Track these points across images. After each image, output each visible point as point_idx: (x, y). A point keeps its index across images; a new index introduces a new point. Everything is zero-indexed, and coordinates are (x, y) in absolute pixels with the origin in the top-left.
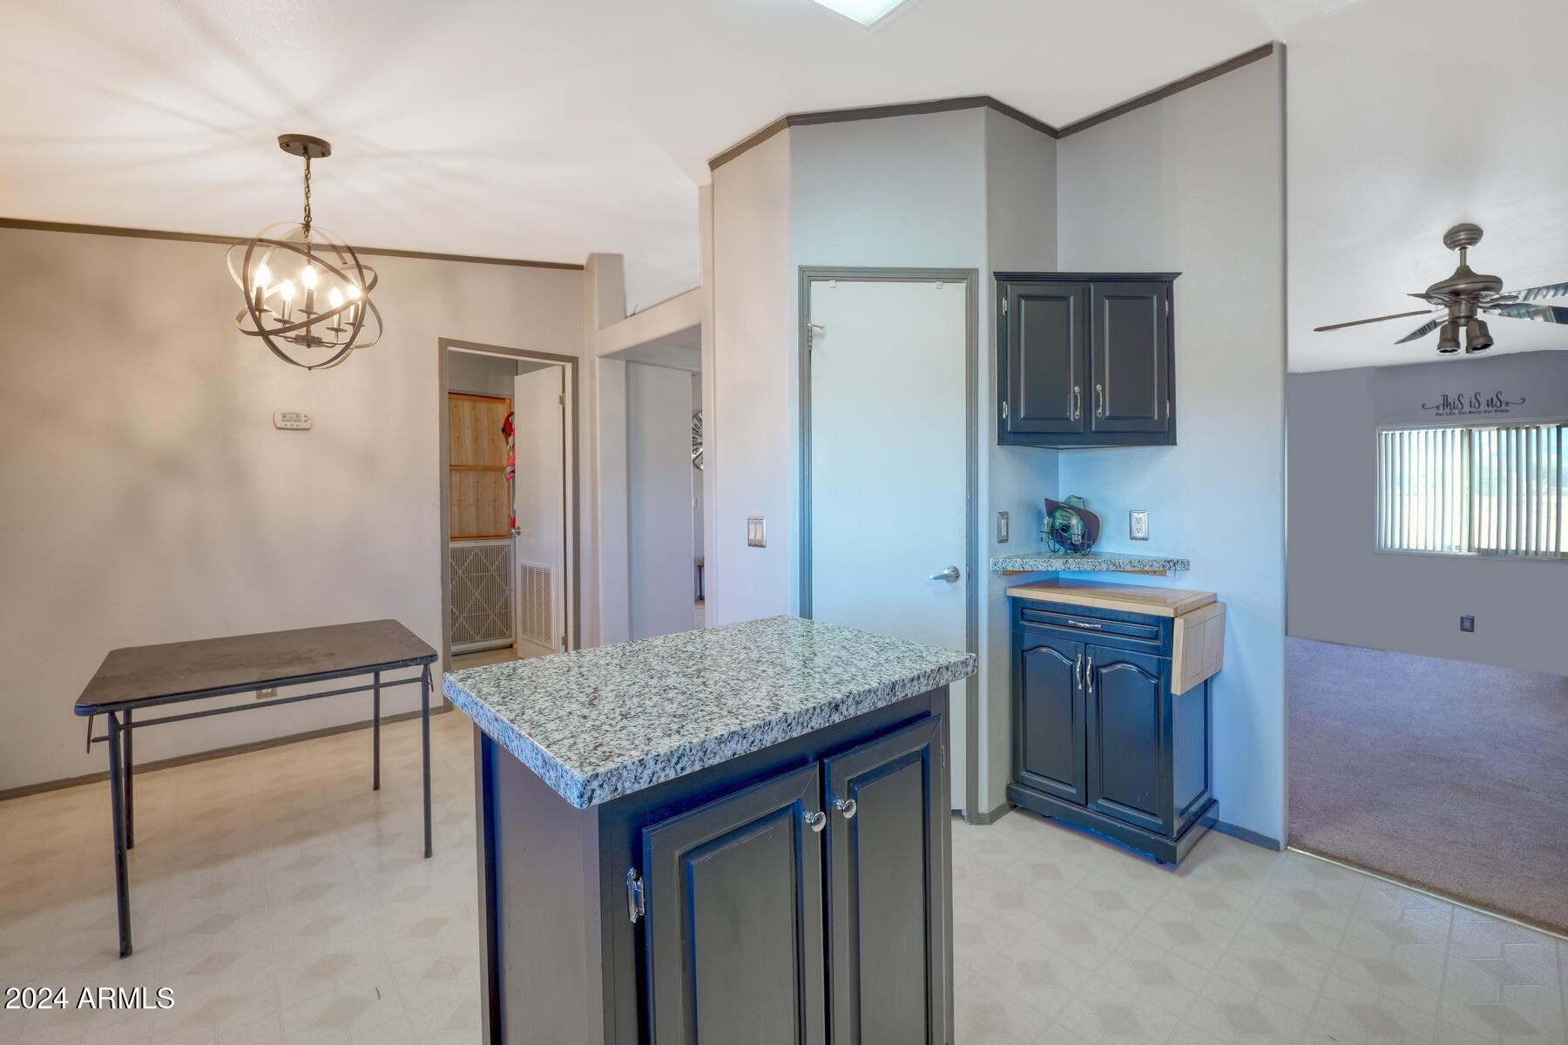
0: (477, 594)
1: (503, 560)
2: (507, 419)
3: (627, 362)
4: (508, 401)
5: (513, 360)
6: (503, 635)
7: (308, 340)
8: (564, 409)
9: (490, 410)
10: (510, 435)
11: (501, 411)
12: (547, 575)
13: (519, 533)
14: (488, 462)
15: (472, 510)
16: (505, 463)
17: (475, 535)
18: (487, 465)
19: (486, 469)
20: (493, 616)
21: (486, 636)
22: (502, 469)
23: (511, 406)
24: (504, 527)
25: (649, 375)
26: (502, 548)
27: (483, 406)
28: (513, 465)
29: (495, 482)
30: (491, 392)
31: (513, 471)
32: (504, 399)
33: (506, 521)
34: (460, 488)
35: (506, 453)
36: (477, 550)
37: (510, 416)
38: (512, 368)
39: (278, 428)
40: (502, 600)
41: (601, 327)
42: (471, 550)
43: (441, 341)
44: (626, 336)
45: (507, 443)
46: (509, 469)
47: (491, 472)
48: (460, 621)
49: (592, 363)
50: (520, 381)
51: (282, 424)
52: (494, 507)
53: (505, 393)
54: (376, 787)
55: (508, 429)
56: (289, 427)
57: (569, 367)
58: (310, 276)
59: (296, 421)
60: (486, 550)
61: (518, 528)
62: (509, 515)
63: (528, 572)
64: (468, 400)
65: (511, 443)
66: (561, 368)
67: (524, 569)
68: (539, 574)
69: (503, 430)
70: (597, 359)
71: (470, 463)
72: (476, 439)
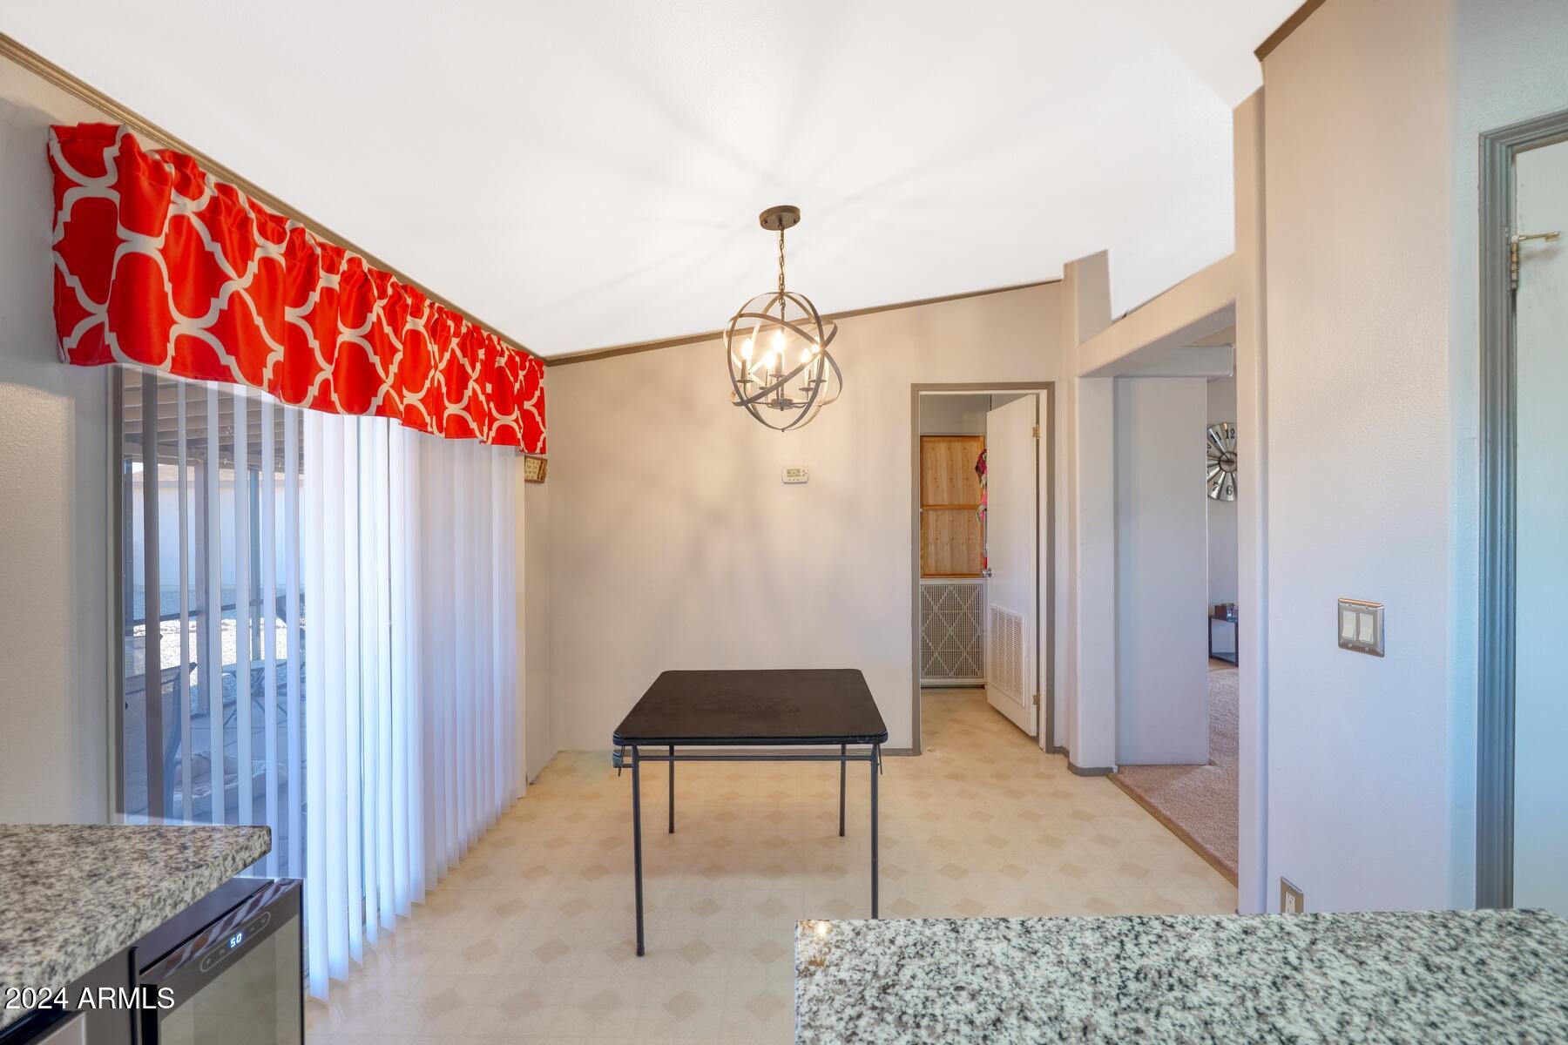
0: (951, 631)
1: (975, 599)
2: (981, 457)
3: (1116, 378)
4: (982, 439)
5: (987, 395)
6: (974, 674)
7: (780, 403)
8: (1038, 441)
9: (965, 449)
10: (983, 473)
11: (975, 449)
12: (1018, 625)
13: (990, 575)
14: (962, 500)
15: (947, 548)
16: (978, 501)
17: (948, 573)
18: (962, 503)
19: (960, 508)
20: (966, 654)
21: (959, 673)
22: (975, 507)
23: (984, 443)
24: (977, 567)
25: (1145, 391)
26: (974, 587)
27: (958, 446)
28: (986, 504)
29: (969, 521)
30: (966, 431)
31: (986, 510)
32: (978, 437)
33: (978, 560)
34: (937, 526)
35: (979, 490)
36: (952, 589)
37: (983, 453)
38: (988, 403)
39: (786, 483)
40: (974, 639)
41: (1082, 342)
42: (945, 587)
43: (914, 386)
44: (1114, 346)
45: (981, 481)
46: (981, 508)
47: (965, 511)
48: (936, 655)
49: (1071, 385)
50: (992, 416)
51: (786, 480)
52: (968, 546)
53: (978, 432)
54: (842, 834)
55: (981, 468)
56: (792, 481)
57: (1043, 394)
58: (780, 340)
59: (797, 476)
60: (959, 588)
61: (990, 570)
62: (982, 554)
63: (999, 617)
64: (943, 441)
65: (984, 482)
66: (1035, 396)
67: (995, 612)
68: (1010, 621)
69: (977, 468)
70: (1077, 380)
71: (946, 503)
72: (951, 479)
